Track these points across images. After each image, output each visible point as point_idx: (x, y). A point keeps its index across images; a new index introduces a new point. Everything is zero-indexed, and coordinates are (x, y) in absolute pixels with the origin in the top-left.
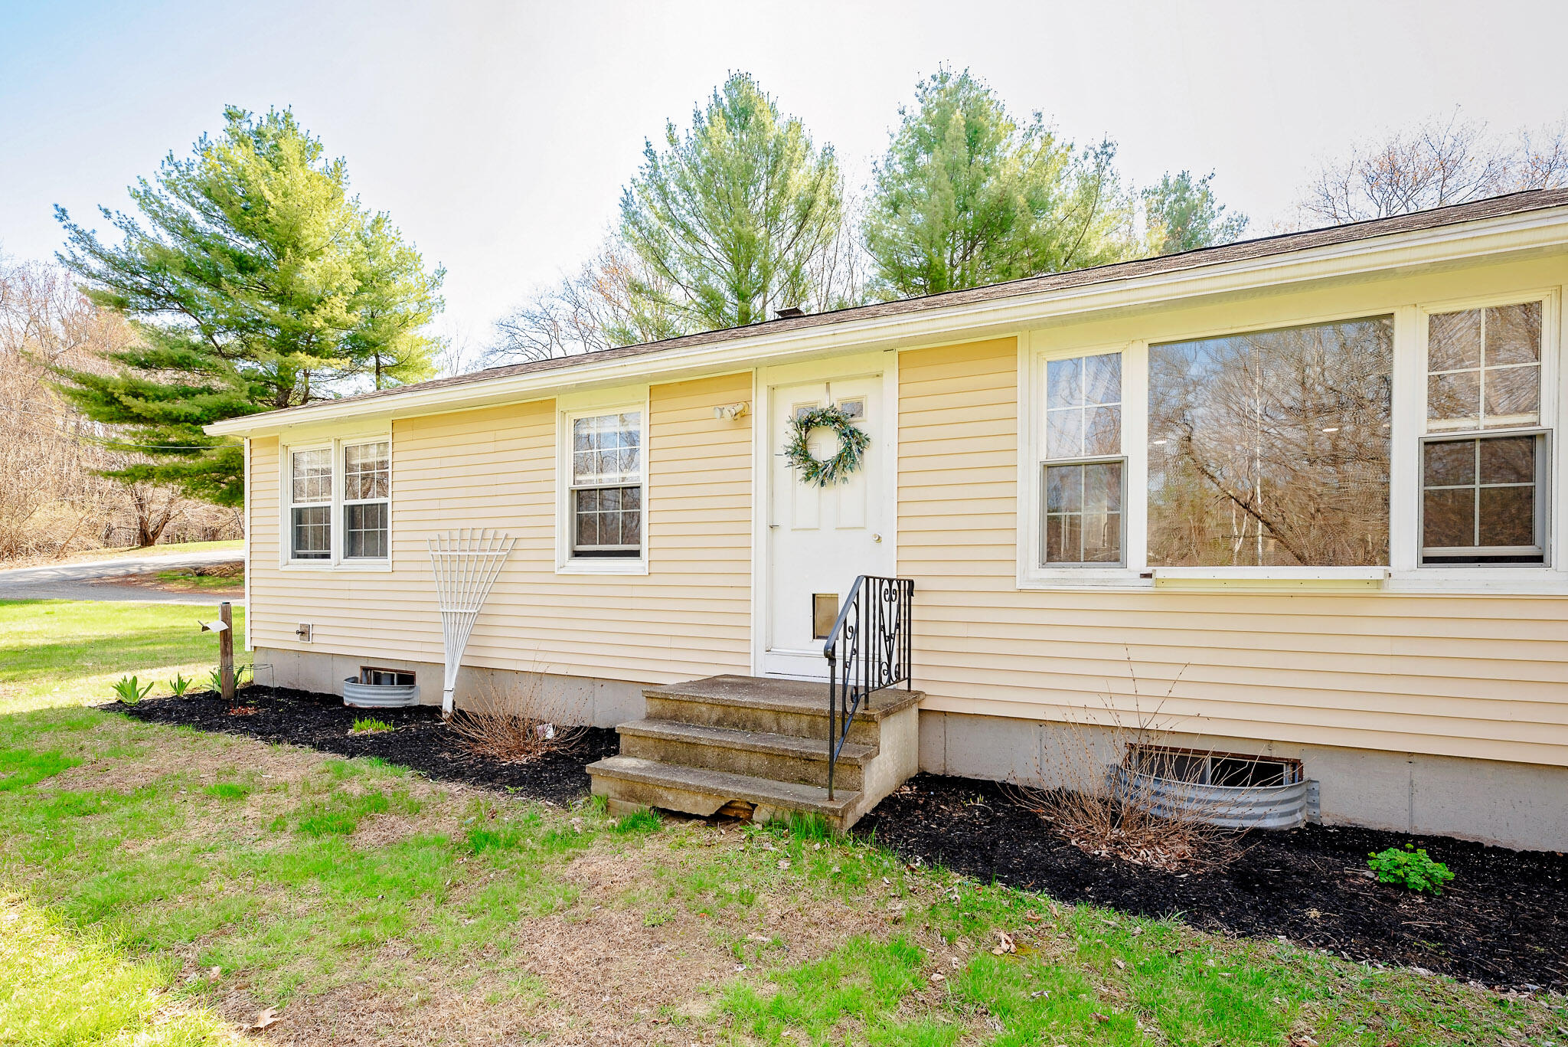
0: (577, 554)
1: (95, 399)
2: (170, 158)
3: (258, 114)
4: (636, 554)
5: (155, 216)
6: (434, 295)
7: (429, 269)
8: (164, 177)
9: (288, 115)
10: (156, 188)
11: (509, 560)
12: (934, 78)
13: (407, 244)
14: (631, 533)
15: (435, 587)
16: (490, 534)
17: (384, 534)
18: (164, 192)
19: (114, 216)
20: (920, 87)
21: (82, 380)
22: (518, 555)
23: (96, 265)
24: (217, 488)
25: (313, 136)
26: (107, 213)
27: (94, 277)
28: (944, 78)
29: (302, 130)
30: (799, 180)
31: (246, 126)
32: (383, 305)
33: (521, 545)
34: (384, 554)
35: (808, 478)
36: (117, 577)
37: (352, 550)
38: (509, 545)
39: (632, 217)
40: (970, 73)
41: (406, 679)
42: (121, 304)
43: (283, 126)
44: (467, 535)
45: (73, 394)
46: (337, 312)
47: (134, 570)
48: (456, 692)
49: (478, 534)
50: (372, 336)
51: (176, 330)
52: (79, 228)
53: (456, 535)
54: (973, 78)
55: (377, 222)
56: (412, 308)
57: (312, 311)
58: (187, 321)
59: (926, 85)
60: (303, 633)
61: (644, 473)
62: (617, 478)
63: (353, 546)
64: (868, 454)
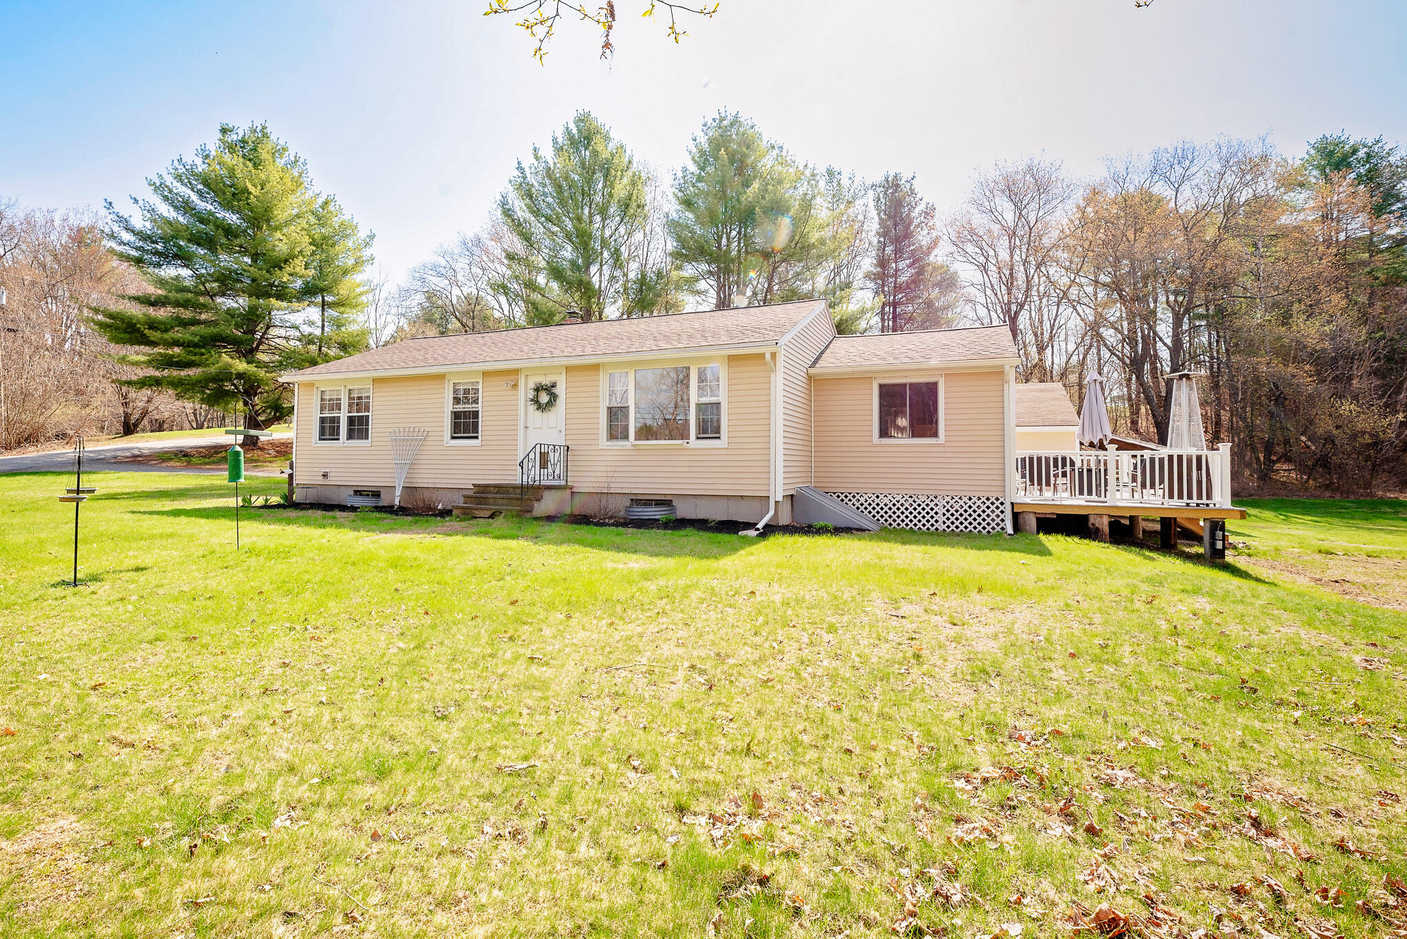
0: (453, 438)
1: (117, 329)
2: (180, 160)
3: (242, 128)
4: (477, 437)
5: (166, 198)
6: (367, 253)
7: (363, 234)
8: (173, 171)
9: (264, 128)
10: (169, 180)
11: (425, 440)
12: (714, 120)
13: (347, 217)
14: (476, 430)
15: (392, 452)
16: (417, 430)
17: (367, 430)
18: (175, 183)
19: (141, 203)
20: (705, 126)
21: (111, 316)
22: (429, 438)
23: (127, 236)
24: (204, 392)
25: (282, 142)
26: (136, 201)
27: (125, 244)
28: (722, 119)
29: (273, 137)
30: (620, 190)
31: (235, 137)
32: (328, 261)
33: (430, 434)
34: (367, 438)
35: (538, 409)
36: (127, 457)
37: (350, 437)
38: (425, 434)
39: (508, 213)
40: (739, 115)
41: (376, 494)
42: (139, 261)
43: (260, 135)
44: (407, 430)
45: (101, 325)
46: (298, 269)
47: (136, 452)
48: (401, 496)
49: (412, 430)
50: (322, 284)
51: (177, 278)
52: (120, 215)
53: (402, 430)
54: (742, 120)
55: (326, 203)
56: (351, 262)
57: (281, 268)
58: (185, 272)
59: (709, 124)
60: (325, 475)
61: (480, 405)
62: (470, 408)
63: (351, 435)
64: (558, 401)
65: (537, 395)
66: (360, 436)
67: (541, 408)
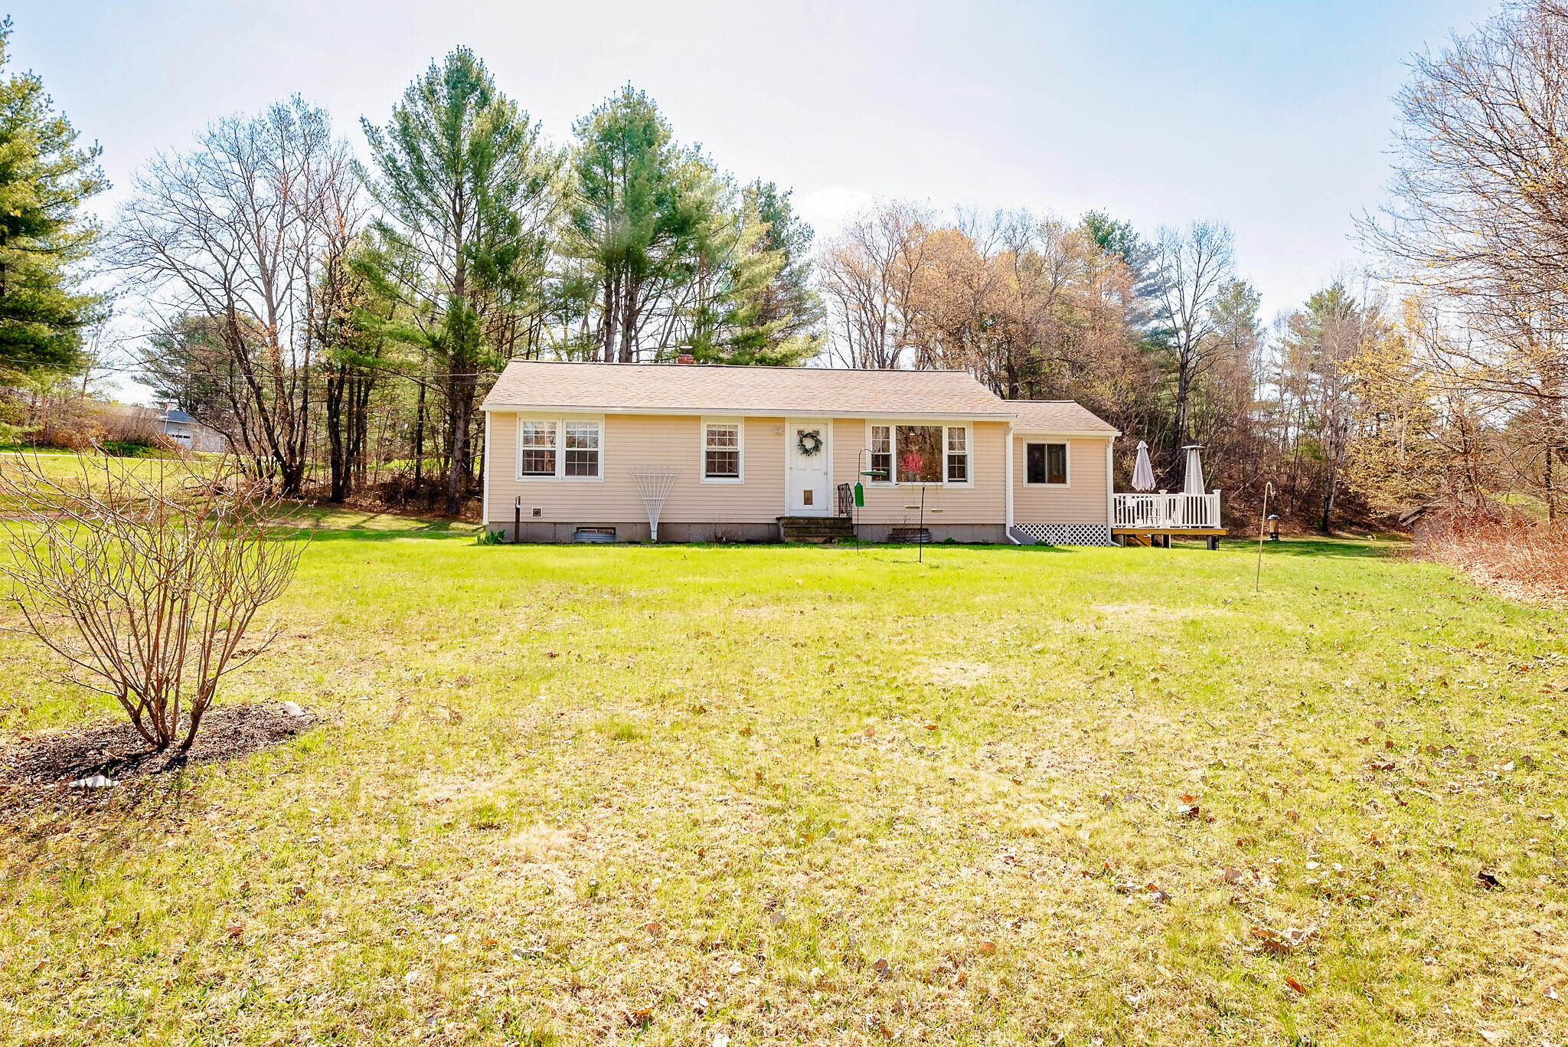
0: (707, 476)
4: (737, 476)
11: (677, 477)
15: (633, 489)
16: (665, 467)
22: (681, 476)
33: (683, 472)
35: (805, 453)
37: (568, 472)
38: (678, 472)
41: (608, 531)
44: (652, 467)
49: (659, 467)
53: (646, 467)
60: (537, 513)
61: (740, 447)
62: (728, 448)
63: (570, 470)
64: (823, 448)
65: (801, 441)
66: (582, 472)
67: (806, 451)
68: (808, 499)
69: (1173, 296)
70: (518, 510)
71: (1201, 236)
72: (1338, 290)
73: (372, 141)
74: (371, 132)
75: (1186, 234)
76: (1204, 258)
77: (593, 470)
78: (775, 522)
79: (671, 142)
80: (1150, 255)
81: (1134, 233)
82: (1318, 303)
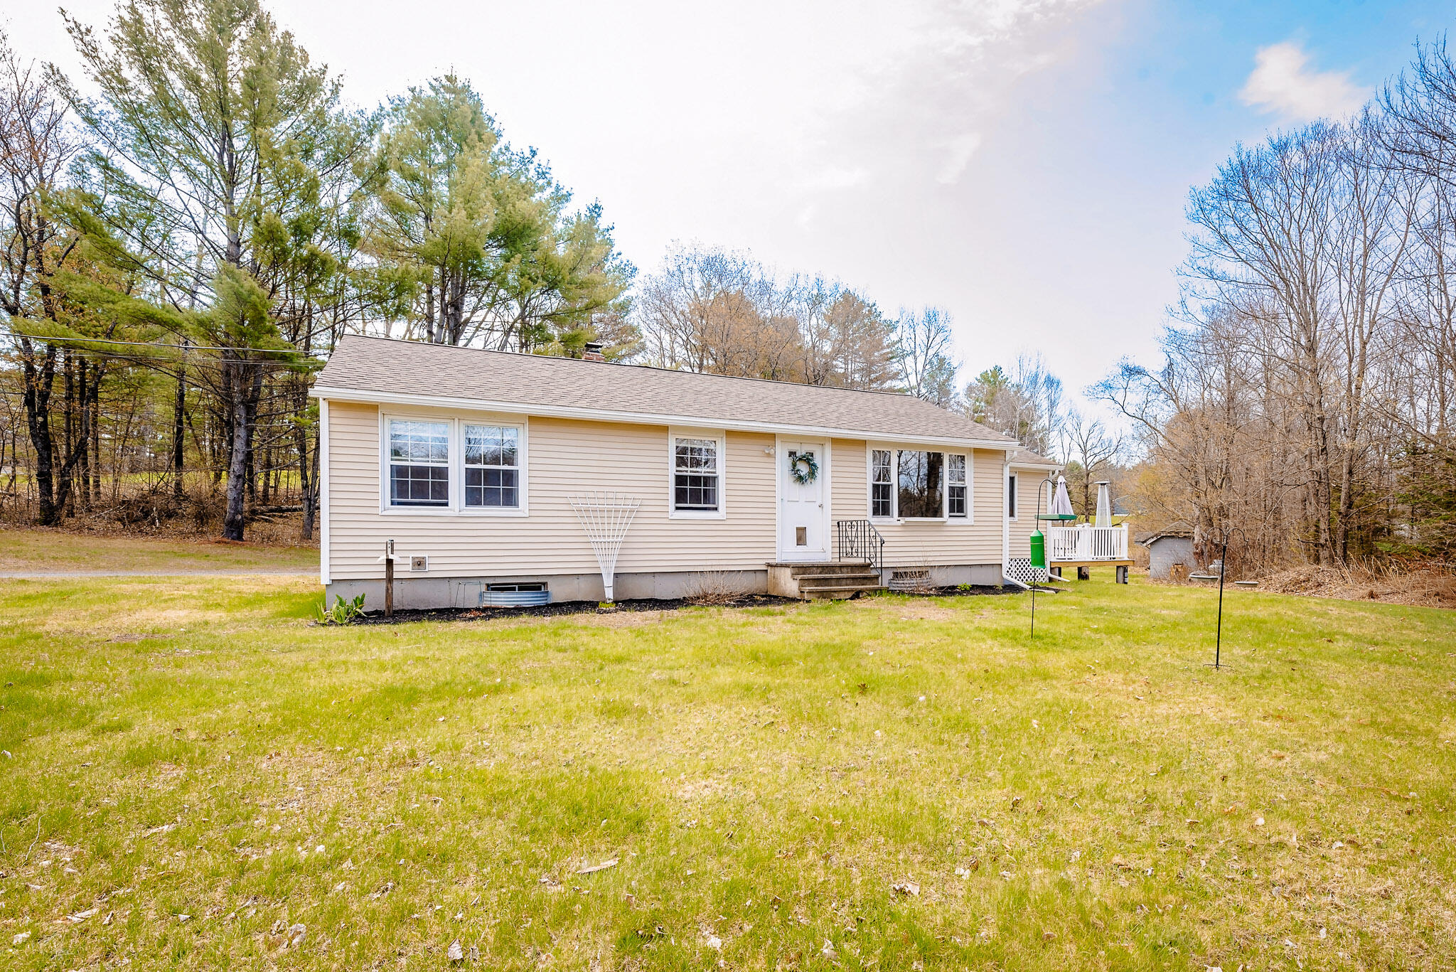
0: (677, 508)
4: (715, 509)
11: (638, 510)
16: (620, 496)
22: (644, 508)
33: (646, 503)
44: (602, 495)
49: (611, 495)
53: (593, 495)
60: (419, 563)
61: (721, 470)
62: (702, 471)
63: (473, 498)
64: (819, 473)
65: (794, 465)
66: (492, 499)
67: (800, 479)
68: (801, 536)
69: (909, 360)
70: (390, 563)
71: (931, 318)
72: (998, 370)
73: (81, 47)
74: (79, 32)
75: (920, 316)
76: (932, 335)
77: (510, 498)
78: (764, 568)
79: (502, 142)
80: (891, 327)
81: (878, 310)
82: (985, 378)
